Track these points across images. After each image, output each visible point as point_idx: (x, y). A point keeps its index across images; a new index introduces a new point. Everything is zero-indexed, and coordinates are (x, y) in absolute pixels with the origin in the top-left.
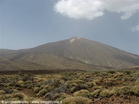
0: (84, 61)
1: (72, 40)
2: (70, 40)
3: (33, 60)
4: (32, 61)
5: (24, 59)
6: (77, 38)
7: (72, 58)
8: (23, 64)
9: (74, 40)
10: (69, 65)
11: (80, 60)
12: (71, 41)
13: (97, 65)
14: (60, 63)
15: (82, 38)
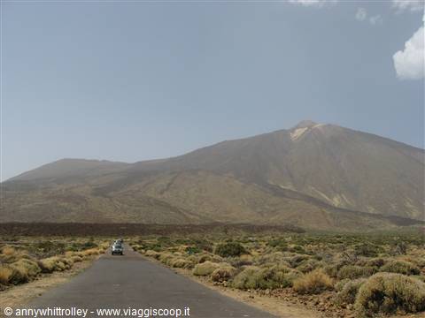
0: (329, 197)
1: (297, 131)
2: (293, 130)
3: (162, 193)
4: (159, 197)
5: (137, 189)
6: (316, 124)
7: (290, 187)
8: (125, 206)
9: (302, 131)
10: (273, 209)
11: (316, 196)
12: (295, 135)
13: (371, 212)
14: (246, 203)
15: (329, 125)
